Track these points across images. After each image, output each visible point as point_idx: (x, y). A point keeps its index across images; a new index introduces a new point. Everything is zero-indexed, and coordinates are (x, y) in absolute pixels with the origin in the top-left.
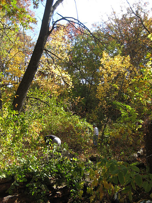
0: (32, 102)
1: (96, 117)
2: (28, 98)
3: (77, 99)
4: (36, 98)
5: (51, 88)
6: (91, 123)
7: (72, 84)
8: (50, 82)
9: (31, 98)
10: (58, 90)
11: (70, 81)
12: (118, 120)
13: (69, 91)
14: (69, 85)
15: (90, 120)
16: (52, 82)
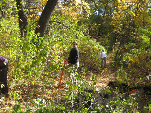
0: (55, 25)
1: (107, 41)
2: (51, 22)
3: (94, 25)
4: (59, 22)
5: (71, 15)
6: (104, 46)
7: (90, 12)
8: (71, 10)
9: (54, 21)
10: (77, 17)
11: (89, 9)
12: (126, 45)
13: (87, 18)
14: (88, 12)
15: (103, 44)
16: (73, 10)
